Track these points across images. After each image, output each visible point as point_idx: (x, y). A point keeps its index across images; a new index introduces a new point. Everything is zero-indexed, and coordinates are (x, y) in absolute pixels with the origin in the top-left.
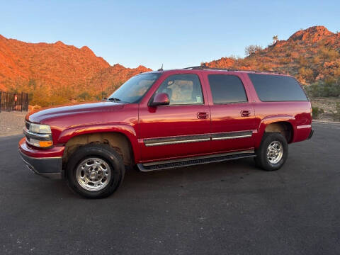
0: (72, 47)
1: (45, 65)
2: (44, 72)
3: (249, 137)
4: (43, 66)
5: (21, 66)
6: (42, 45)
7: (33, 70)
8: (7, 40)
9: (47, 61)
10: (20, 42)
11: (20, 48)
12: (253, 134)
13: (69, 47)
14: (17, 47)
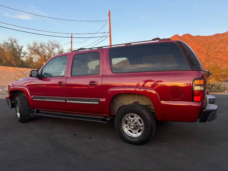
1: (218, 49)
2: (216, 54)
3: (96, 104)
4: (216, 50)
5: (201, 52)
6: (216, 35)
7: (209, 54)
8: (194, 37)
9: (219, 46)
10: (202, 36)
11: (202, 40)
12: (100, 102)
14: (199, 40)
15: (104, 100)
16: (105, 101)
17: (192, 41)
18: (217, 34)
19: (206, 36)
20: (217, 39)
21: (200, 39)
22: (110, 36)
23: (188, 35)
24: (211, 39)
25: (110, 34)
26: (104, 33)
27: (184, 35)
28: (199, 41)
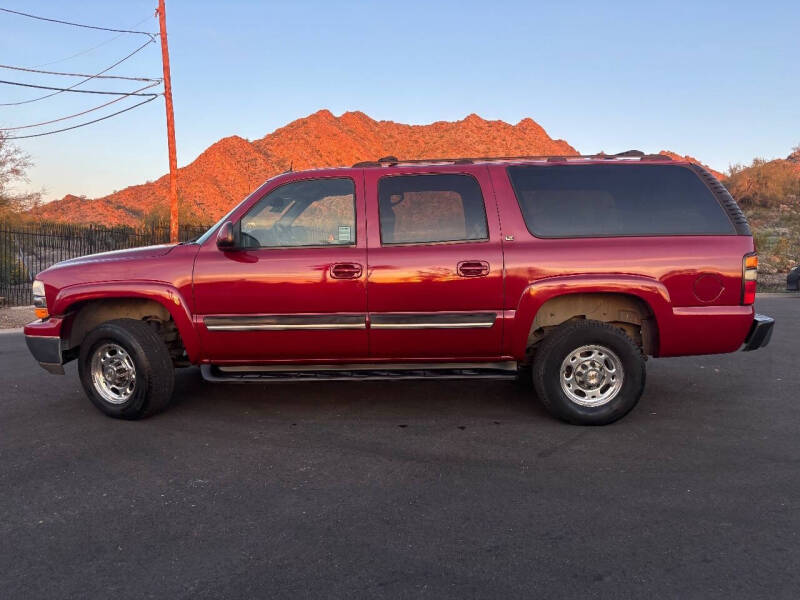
0: (499, 122)
3: (486, 328)
6: (439, 127)
8: (375, 123)
10: (398, 126)
11: (398, 137)
13: (490, 124)
14: (391, 136)
15: (511, 315)
16: (513, 317)
17: (372, 138)
18: (442, 123)
19: (411, 125)
20: (442, 137)
21: (395, 133)
22: (168, 95)
23: (360, 117)
24: (424, 136)
25: (168, 88)
26: (147, 80)
27: (347, 115)
28: (392, 140)
